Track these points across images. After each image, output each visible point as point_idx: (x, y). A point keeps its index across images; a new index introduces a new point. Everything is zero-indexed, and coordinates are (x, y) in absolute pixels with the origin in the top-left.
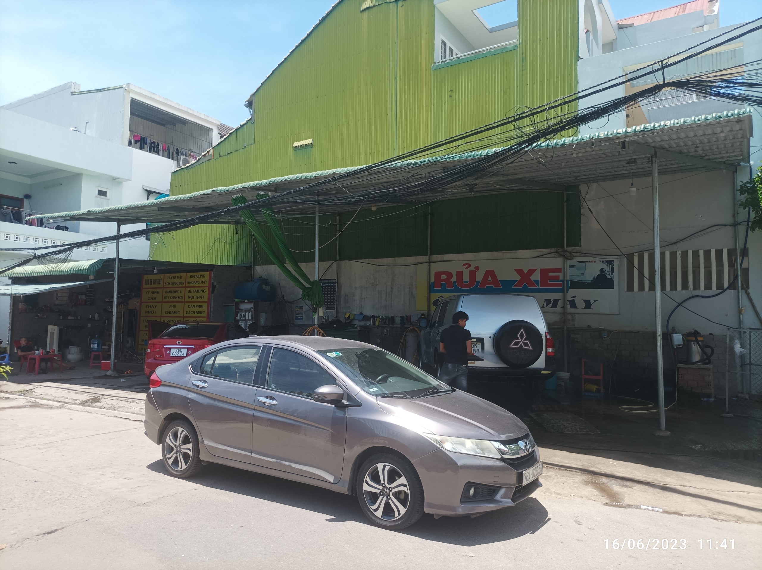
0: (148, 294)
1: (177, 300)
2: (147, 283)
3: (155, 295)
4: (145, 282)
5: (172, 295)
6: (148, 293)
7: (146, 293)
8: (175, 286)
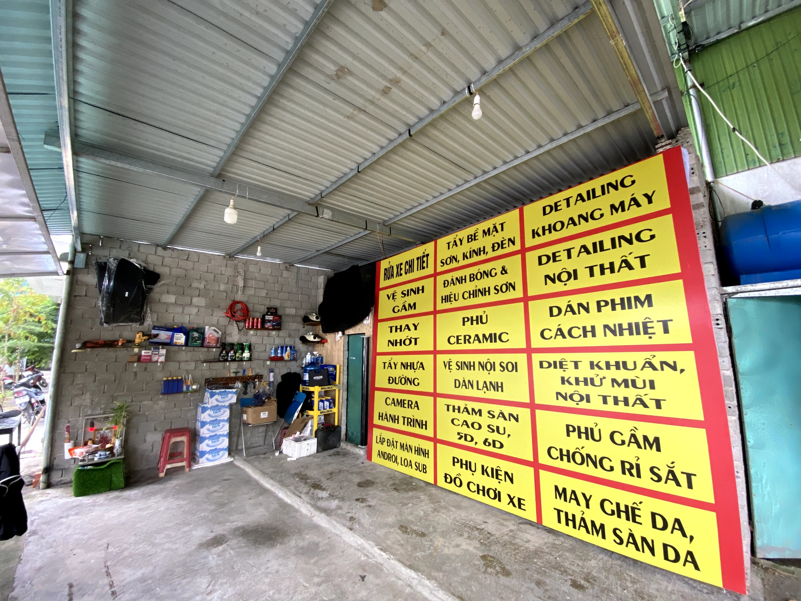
0: (393, 298)
1: (493, 297)
2: (389, 276)
3: (411, 299)
4: (385, 274)
5: (470, 286)
6: (393, 296)
7: (389, 298)
8: (475, 259)
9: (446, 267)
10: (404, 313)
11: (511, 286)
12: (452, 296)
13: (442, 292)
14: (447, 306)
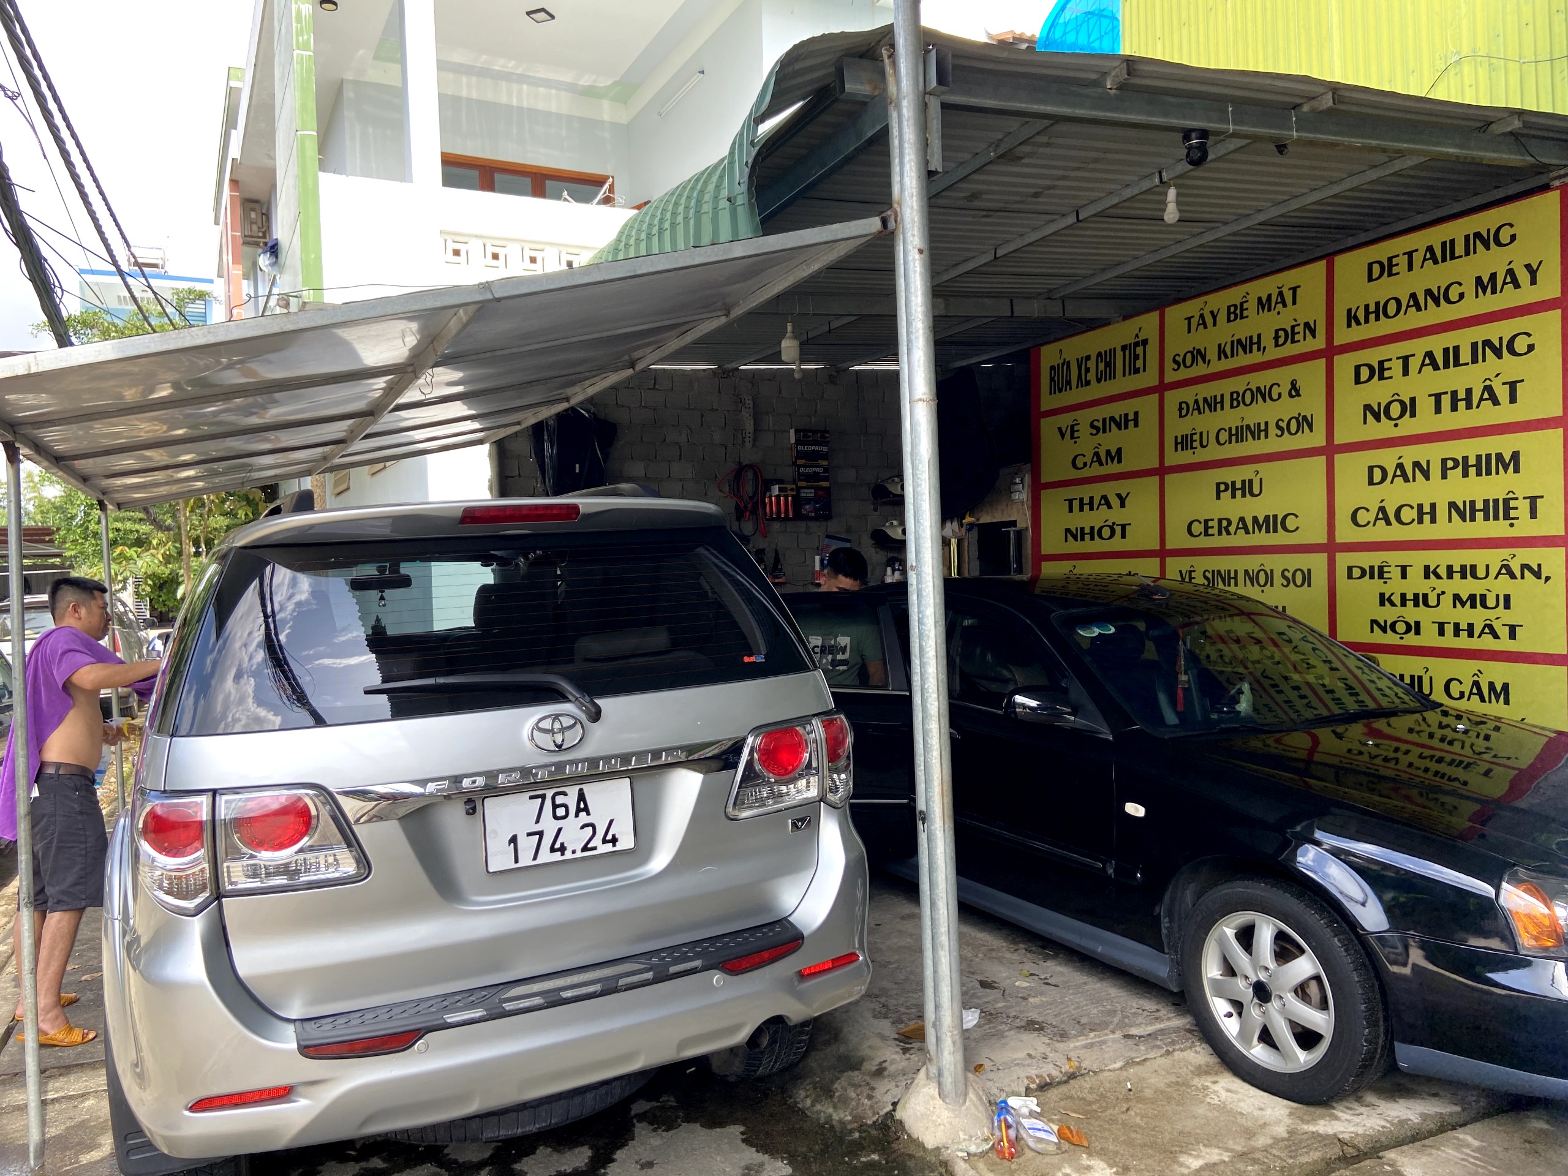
0: (1072, 437)
1: (1272, 444)
2: (1060, 383)
3: (1112, 440)
4: (1052, 379)
5: (1230, 418)
6: (1073, 431)
7: (1063, 435)
8: (1243, 360)
9: (1184, 374)
10: (1096, 470)
11: (1305, 422)
12: (1196, 437)
13: (1177, 427)
14: (1185, 457)
